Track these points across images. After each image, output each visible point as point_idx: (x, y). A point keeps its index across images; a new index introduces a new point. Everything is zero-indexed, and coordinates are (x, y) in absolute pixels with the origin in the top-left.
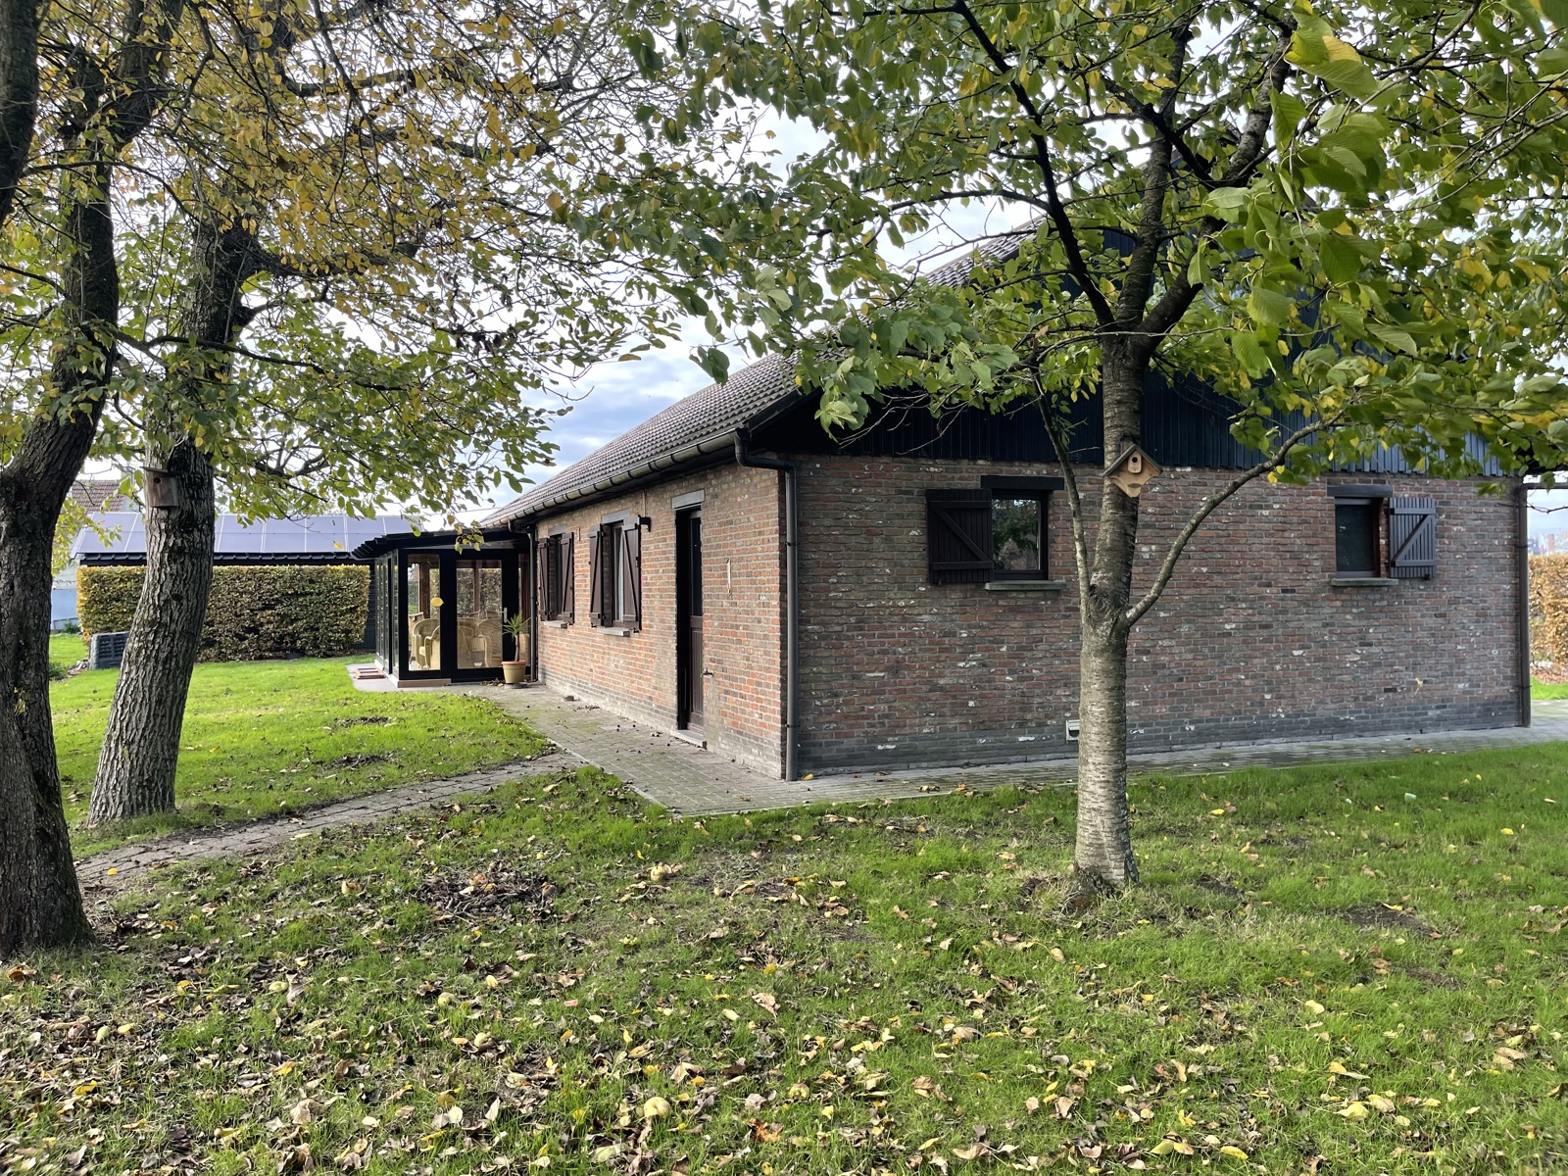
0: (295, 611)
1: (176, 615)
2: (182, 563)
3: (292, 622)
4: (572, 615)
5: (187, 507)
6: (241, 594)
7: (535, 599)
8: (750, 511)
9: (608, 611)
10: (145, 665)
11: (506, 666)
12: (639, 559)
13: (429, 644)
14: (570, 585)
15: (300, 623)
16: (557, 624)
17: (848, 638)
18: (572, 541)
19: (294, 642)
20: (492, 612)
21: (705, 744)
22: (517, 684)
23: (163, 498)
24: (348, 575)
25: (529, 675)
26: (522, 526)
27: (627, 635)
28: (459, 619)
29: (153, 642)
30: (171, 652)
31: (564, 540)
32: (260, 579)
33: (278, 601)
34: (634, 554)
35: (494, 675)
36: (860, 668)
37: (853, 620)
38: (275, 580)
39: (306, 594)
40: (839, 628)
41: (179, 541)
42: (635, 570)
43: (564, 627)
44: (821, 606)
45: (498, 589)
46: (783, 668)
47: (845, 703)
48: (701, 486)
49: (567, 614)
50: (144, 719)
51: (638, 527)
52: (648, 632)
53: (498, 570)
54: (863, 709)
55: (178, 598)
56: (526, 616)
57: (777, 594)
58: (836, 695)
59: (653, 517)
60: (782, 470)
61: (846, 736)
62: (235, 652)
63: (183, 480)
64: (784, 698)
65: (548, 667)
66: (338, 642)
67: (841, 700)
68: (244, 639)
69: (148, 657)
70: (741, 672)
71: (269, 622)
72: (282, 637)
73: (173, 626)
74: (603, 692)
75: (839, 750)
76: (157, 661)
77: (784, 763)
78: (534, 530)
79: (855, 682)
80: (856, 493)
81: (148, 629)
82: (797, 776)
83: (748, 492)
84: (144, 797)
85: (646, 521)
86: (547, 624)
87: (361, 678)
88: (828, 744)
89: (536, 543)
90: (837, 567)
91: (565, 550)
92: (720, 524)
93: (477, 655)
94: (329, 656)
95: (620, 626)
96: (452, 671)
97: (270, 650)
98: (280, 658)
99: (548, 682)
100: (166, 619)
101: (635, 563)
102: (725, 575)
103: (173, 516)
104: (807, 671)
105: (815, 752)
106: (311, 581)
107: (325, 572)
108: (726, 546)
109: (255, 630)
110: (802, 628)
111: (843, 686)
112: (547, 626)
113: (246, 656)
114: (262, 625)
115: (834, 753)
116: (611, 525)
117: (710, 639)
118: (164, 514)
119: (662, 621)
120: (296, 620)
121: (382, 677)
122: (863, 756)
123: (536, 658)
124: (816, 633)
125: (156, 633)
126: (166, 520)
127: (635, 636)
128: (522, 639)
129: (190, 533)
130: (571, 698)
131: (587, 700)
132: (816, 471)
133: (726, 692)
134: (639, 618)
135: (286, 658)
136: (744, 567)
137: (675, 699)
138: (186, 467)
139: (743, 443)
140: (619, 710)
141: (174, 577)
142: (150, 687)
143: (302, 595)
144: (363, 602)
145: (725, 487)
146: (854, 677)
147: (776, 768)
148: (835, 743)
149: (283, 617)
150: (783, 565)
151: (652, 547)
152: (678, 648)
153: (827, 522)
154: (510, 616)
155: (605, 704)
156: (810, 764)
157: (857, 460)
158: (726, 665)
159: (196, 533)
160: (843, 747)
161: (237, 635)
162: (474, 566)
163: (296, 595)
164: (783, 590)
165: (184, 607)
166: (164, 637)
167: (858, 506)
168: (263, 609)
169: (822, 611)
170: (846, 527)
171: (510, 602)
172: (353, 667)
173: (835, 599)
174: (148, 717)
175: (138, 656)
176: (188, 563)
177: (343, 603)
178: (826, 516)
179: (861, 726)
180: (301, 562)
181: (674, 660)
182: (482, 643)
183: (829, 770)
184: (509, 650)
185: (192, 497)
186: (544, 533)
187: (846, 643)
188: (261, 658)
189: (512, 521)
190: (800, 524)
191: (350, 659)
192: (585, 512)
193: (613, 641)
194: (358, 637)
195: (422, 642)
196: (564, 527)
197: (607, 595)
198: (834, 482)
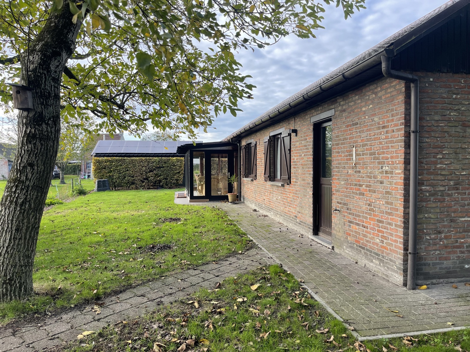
0: (160, 172)
1: (30, 175)
2: (35, 144)
3: (159, 176)
4: (256, 176)
5: (39, 110)
6: (143, 167)
7: (240, 169)
8: (374, 115)
9: (272, 174)
10: (10, 207)
11: (229, 195)
12: (290, 150)
13: (202, 185)
14: (255, 163)
15: (161, 177)
16: (249, 179)
17: (449, 195)
18: (256, 145)
19: (159, 183)
20: (224, 174)
21: (333, 247)
22: (233, 202)
23: (22, 103)
24: (178, 161)
25: (238, 199)
26: (236, 141)
27: (283, 186)
28: (212, 177)
29: (15, 192)
30: (26, 199)
31: (253, 145)
32: (149, 162)
33: (154, 169)
34: (287, 147)
35: (224, 198)
36: (456, 215)
37: (452, 183)
38: (153, 162)
39: (164, 167)
40: (442, 188)
41: (33, 130)
42: (288, 156)
43: (252, 180)
44: (431, 174)
45: (227, 166)
46: (406, 215)
47: (446, 238)
48: (333, 107)
49: (254, 175)
50: (8, 241)
51: (290, 135)
52: (295, 185)
53: (227, 159)
54: (457, 242)
55: (31, 165)
56: (237, 176)
57: (402, 166)
58: (440, 233)
59: (298, 129)
60: (408, 82)
61: (446, 259)
62: (141, 186)
63: (37, 93)
64: (406, 234)
65: (245, 196)
66: (174, 183)
67: (443, 235)
68: (143, 182)
69: (11, 202)
70: (363, 212)
71: (152, 176)
72: (156, 182)
73: (28, 183)
74: (270, 210)
75: (441, 268)
76: (16, 204)
77: (405, 276)
78: (240, 142)
79: (453, 224)
80: (456, 98)
81: (12, 185)
82: (415, 286)
83: (372, 103)
84: (7, 290)
85: (295, 131)
86: (245, 179)
87: (178, 197)
88: (434, 264)
89: (241, 147)
90: (442, 147)
91: (253, 149)
92: (347, 126)
93: (218, 190)
94: (171, 188)
95: (278, 181)
96: (209, 197)
97: (152, 186)
98: (155, 189)
99: (245, 202)
100: (23, 178)
101: (288, 152)
102: (352, 155)
103: (31, 115)
104: (421, 216)
105: (426, 269)
106: (165, 163)
107: (169, 159)
108: (352, 138)
109: (147, 179)
110: (419, 188)
111: (444, 226)
112: (245, 180)
113: (144, 188)
114: (149, 177)
115: (437, 270)
116: (274, 136)
117: (337, 191)
118: (25, 113)
119: (304, 180)
120: (160, 176)
121: (186, 197)
122: (455, 272)
123: (240, 192)
124: (428, 191)
125: (17, 186)
126: (27, 117)
127: (287, 187)
128: (235, 184)
129: (40, 125)
130: (255, 210)
131: (262, 212)
132: (430, 83)
133: (350, 222)
134: (289, 178)
135: (157, 189)
136: (367, 150)
137: (311, 220)
138: (39, 86)
139: (388, 59)
140: (278, 219)
141: (29, 152)
142: (12, 220)
143: (162, 167)
144: (182, 170)
145: (351, 104)
146: (452, 221)
147: (399, 278)
148: (438, 264)
149: (156, 175)
150: (407, 146)
151: (298, 143)
152: (313, 194)
153: (437, 118)
154: (231, 175)
155: (271, 215)
156: (422, 277)
157: (456, 76)
158: (351, 206)
159: (44, 126)
160: (444, 266)
161: (141, 181)
162: (218, 157)
163: (160, 167)
164: (407, 162)
165: (35, 171)
166: (22, 189)
167: (457, 107)
168: (149, 172)
169: (432, 177)
170: (449, 121)
171: (232, 170)
172: (177, 192)
173: (441, 169)
174: (10, 240)
175: (6, 201)
176: (38, 144)
177: (176, 169)
178: (436, 113)
179: (455, 252)
180: (162, 156)
181: (311, 200)
182: (221, 185)
183: (434, 281)
184: (230, 189)
185: (42, 104)
186: (244, 143)
187: (447, 198)
188: (149, 189)
189: (232, 139)
190: (421, 119)
191: (177, 189)
192: (262, 132)
193: (275, 189)
194: (180, 182)
195: (200, 185)
196: (252, 140)
197: (272, 167)
198: (442, 90)
